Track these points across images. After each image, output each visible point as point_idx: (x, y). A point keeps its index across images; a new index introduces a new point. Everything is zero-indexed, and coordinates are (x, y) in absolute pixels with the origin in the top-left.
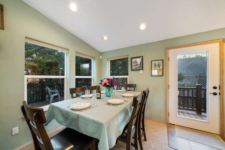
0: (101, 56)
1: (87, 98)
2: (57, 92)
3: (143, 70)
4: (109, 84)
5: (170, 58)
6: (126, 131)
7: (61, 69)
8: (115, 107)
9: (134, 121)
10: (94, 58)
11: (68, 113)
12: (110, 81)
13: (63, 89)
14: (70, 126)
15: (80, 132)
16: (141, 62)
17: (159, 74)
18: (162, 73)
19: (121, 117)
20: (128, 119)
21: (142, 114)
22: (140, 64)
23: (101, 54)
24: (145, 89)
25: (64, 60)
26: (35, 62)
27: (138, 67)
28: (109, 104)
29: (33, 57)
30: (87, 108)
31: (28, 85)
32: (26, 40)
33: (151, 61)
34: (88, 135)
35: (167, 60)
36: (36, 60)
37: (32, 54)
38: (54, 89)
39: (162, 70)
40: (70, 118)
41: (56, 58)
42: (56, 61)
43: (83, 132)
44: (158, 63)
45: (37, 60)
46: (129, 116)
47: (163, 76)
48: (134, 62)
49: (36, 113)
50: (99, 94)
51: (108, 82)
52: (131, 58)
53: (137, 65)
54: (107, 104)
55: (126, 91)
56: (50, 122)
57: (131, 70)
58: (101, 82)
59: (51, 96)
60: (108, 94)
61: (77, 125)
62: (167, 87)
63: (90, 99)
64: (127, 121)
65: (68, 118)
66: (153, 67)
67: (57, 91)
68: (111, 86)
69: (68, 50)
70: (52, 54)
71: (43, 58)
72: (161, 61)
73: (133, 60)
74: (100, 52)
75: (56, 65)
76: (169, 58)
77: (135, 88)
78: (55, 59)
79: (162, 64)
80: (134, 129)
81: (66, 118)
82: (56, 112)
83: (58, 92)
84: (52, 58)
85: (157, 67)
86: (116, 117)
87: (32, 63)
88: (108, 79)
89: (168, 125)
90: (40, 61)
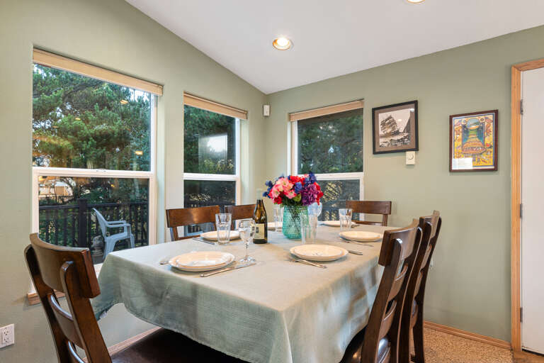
0: (267, 108)
1: (223, 242)
2: (125, 229)
3: (416, 149)
4: (297, 194)
5: (524, 104)
6: (355, 356)
7: (140, 156)
8: (316, 269)
9: (387, 320)
10: (245, 113)
11: (161, 280)
12: (300, 183)
13: (145, 220)
14: (169, 323)
15: (199, 342)
16: (409, 121)
17: (482, 163)
18: (492, 160)
19: (338, 303)
20: (364, 312)
21: (414, 304)
22: (408, 129)
23: (268, 98)
24: (427, 214)
25: (146, 127)
26: (62, 132)
27: (398, 141)
28: (296, 258)
29: (56, 119)
30: (223, 268)
31: (42, 204)
32: (36, 55)
33: (451, 117)
34: (227, 353)
35: (514, 111)
36: (65, 129)
37: (52, 109)
38: (118, 219)
39: (492, 150)
40: (168, 297)
41: (123, 118)
42: (124, 128)
43: (208, 342)
44: (476, 124)
45: (68, 126)
46: (365, 301)
47: (495, 170)
48: (383, 124)
49: (71, 262)
50: (261, 226)
51: (293, 189)
52: (374, 110)
53: (397, 133)
54: (291, 260)
55: (353, 223)
56: (107, 310)
57: (375, 153)
58: (268, 187)
59: (107, 239)
60: (292, 231)
61: (191, 319)
62: (514, 213)
63: (231, 242)
64: (360, 320)
65: (161, 297)
66: (458, 137)
67: (125, 224)
68: (301, 203)
69: (161, 86)
70: (109, 108)
71: (86, 121)
72: (491, 117)
73: (382, 117)
74: (264, 94)
75: (122, 140)
76: (521, 103)
77: (386, 215)
78: (119, 121)
79: (492, 128)
80: (384, 349)
81: (157, 296)
82: (126, 279)
83: (128, 227)
84: (111, 121)
85: (473, 139)
86: (322, 296)
87: (54, 138)
88: (292, 179)
89: (517, 356)
90: (75, 132)
